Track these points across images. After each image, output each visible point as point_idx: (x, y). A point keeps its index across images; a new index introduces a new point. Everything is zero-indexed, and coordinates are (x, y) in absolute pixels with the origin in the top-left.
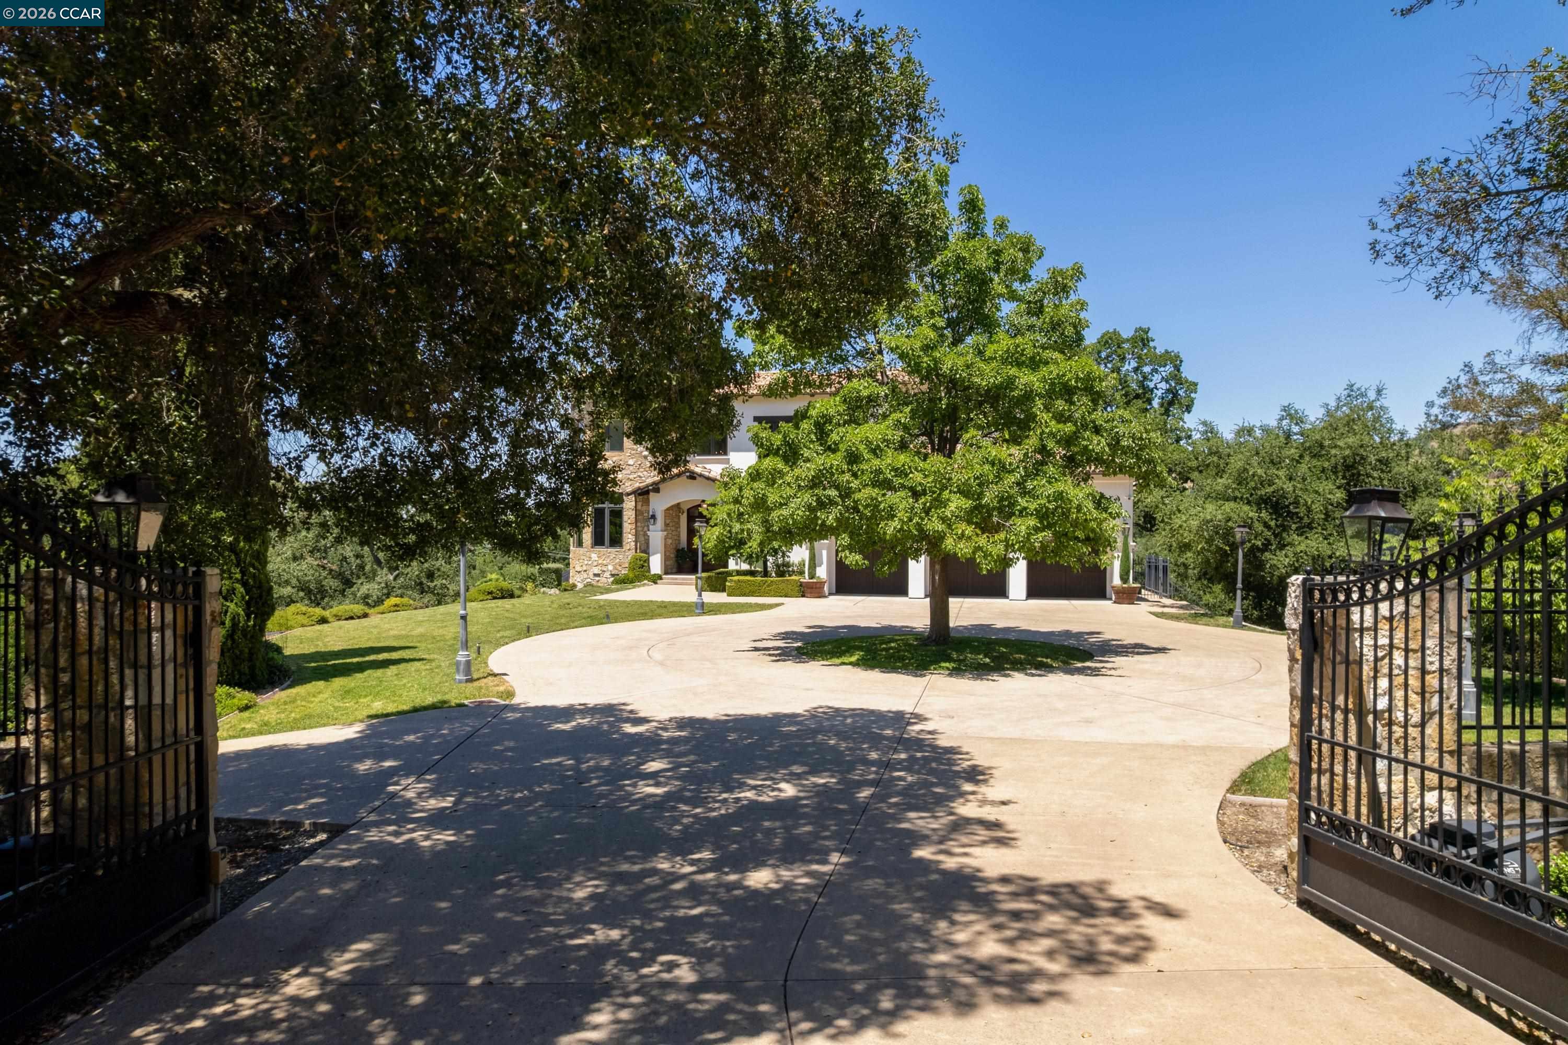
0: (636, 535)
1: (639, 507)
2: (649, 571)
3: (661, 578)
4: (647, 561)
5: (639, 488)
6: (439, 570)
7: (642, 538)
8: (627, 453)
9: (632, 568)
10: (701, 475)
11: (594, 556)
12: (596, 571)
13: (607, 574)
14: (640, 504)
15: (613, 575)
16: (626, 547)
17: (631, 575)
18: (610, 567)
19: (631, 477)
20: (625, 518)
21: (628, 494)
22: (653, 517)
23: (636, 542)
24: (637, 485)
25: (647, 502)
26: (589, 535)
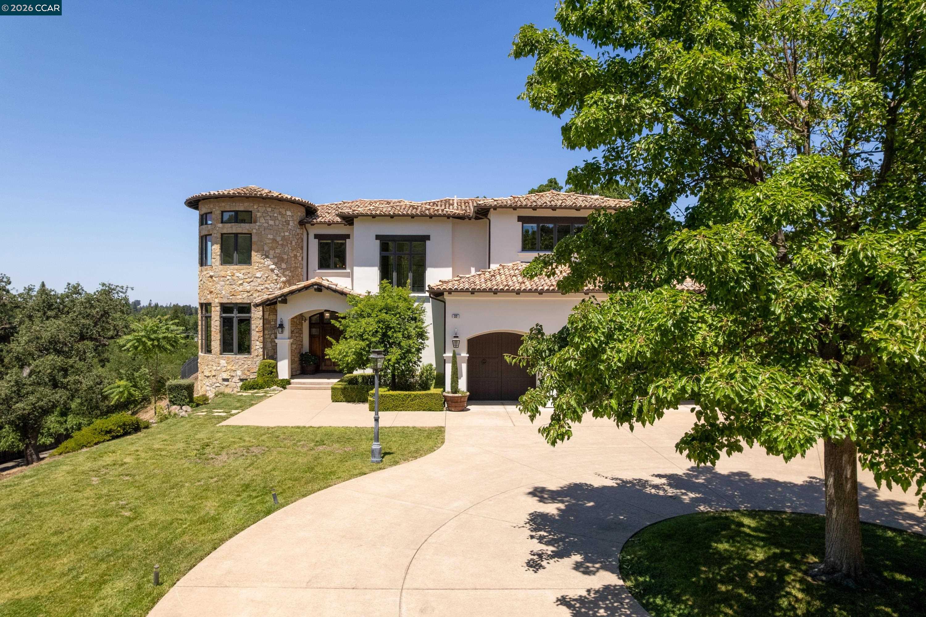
0: (264, 342)
1: (266, 316)
2: (277, 376)
3: (290, 384)
4: (275, 367)
5: (268, 300)
6: (72, 367)
7: (269, 345)
8: (255, 266)
9: (261, 374)
10: (328, 288)
11: (223, 362)
12: (225, 376)
13: (236, 379)
14: (267, 314)
15: (241, 380)
16: (254, 353)
17: (260, 381)
18: (239, 373)
19: (259, 288)
20: (253, 327)
21: (257, 305)
22: (281, 326)
23: (264, 348)
24: (266, 297)
25: (275, 312)
26: (218, 342)
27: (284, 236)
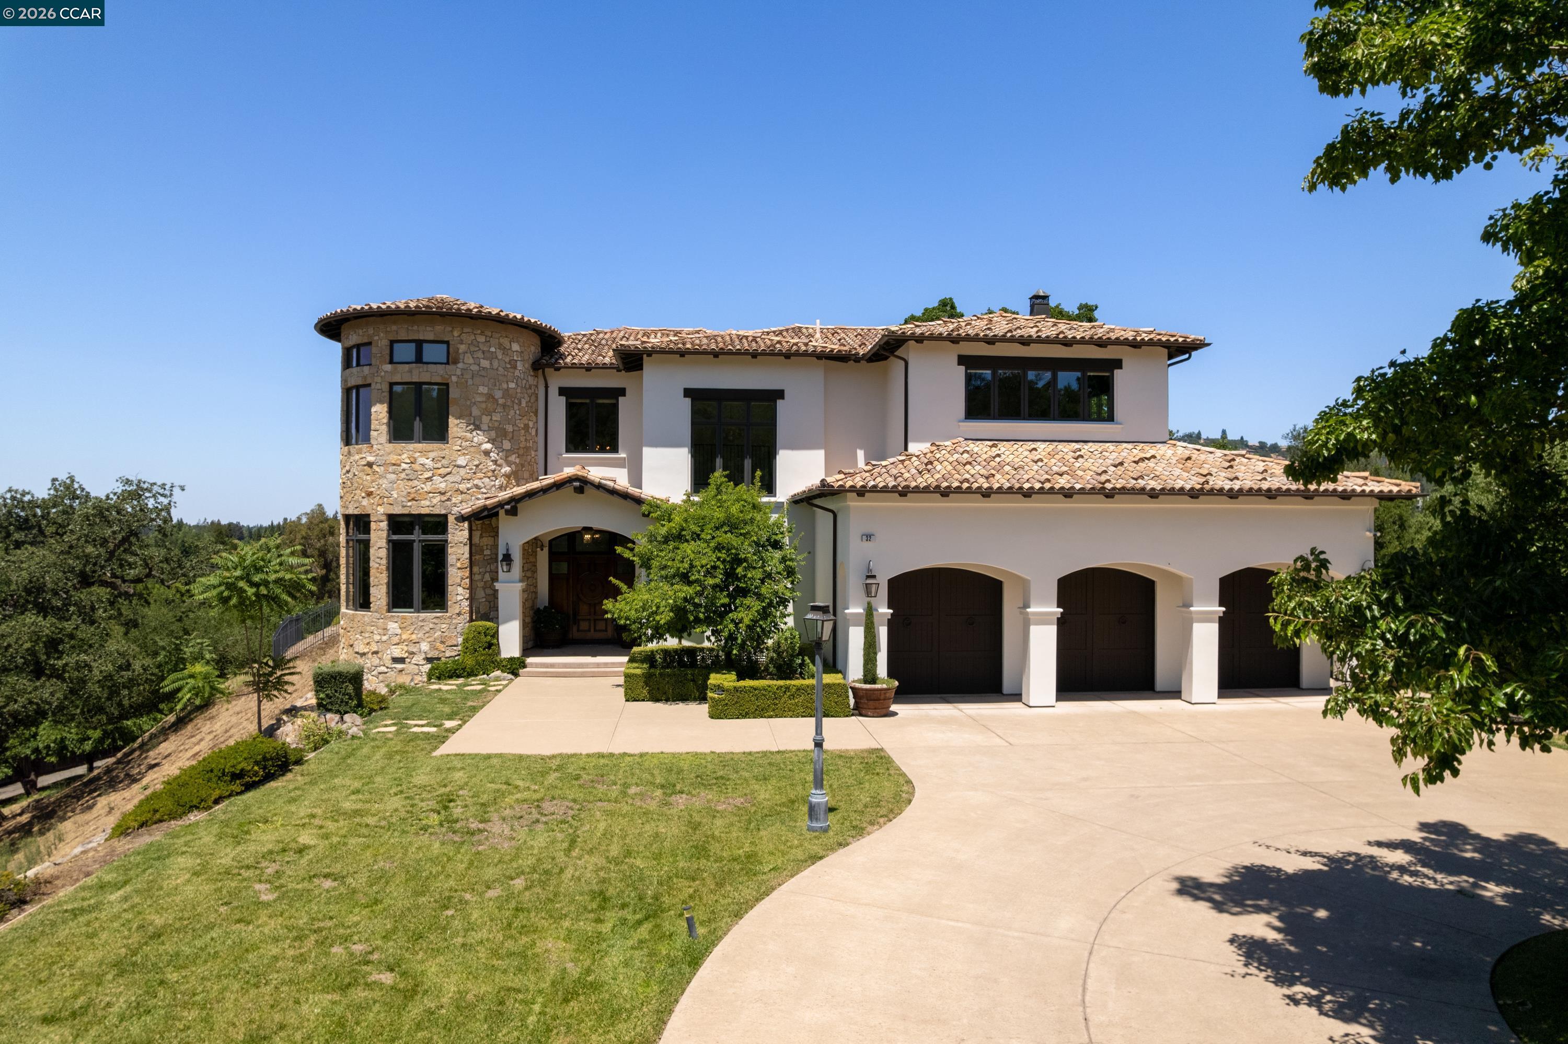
0: (472, 589)
1: (476, 540)
2: (499, 653)
3: (524, 666)
4: (495, 635)
5: (485, 508)
6: (72, 636)
7: (480, 594)
8: (454, 445)
9: (469, 647)
10: (599, 487)
11: (393, 627)
12: (397, 652)
13: (419, 659)
14: (477, 534)
15: (429, 660)
16: (453, 609)
17: (470, 662)
18: (425, 646)
19: (462, 487)
20: (451, 559)
21: (461, 518)
22: (507, 558)
23: (472, 599)
24: (481, 503)
25: (495, 532)
26: (384, 589)
27: (508, 389)
